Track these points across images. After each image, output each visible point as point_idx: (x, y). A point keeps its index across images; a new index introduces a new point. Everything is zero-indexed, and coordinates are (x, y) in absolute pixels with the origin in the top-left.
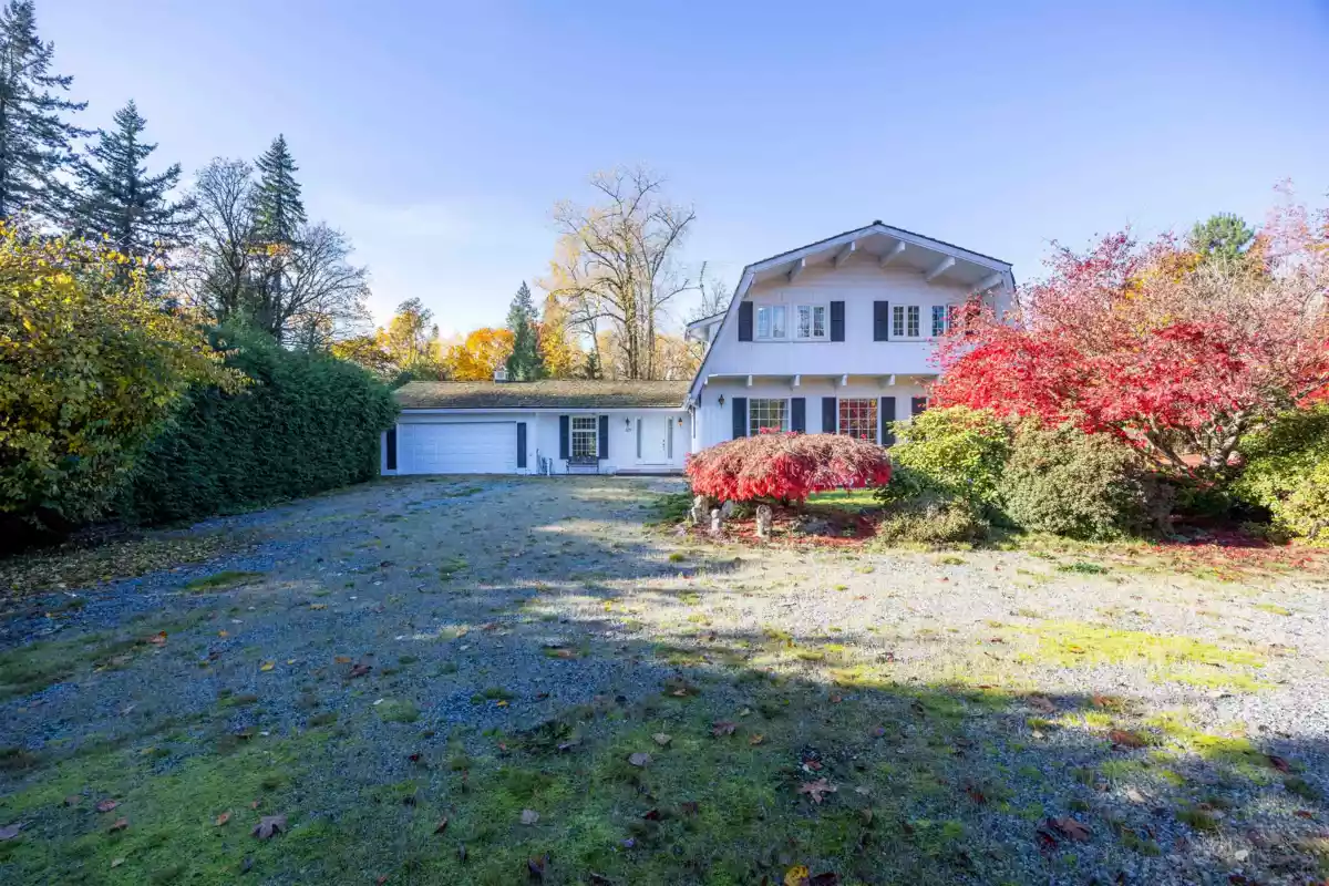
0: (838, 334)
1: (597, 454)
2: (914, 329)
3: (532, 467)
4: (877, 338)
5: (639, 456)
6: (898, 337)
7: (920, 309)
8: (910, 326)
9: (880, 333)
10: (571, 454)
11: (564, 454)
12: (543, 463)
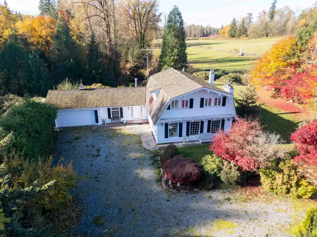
0: (191, 107)
1: (120, 117)
2: (210, 104)
3: (100, 123)
4: (201, 107)
5: (132, 116)
6: (206, 106)
7: (212, 99)
8: (209, 103)
9: (202, 106)
10: (112, 117)
11: (109, 117)
12: (104, 121)
